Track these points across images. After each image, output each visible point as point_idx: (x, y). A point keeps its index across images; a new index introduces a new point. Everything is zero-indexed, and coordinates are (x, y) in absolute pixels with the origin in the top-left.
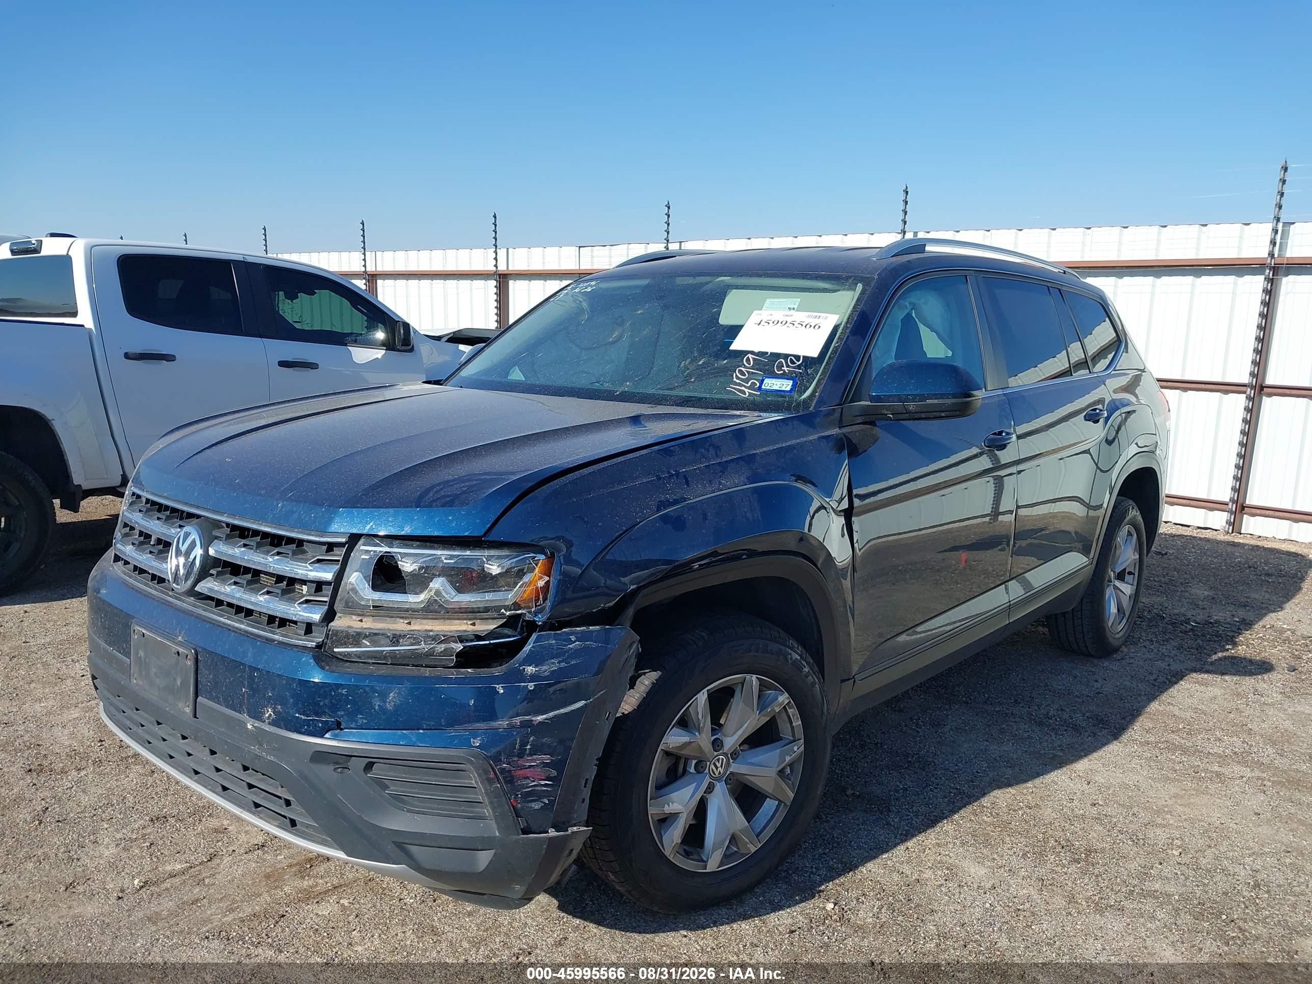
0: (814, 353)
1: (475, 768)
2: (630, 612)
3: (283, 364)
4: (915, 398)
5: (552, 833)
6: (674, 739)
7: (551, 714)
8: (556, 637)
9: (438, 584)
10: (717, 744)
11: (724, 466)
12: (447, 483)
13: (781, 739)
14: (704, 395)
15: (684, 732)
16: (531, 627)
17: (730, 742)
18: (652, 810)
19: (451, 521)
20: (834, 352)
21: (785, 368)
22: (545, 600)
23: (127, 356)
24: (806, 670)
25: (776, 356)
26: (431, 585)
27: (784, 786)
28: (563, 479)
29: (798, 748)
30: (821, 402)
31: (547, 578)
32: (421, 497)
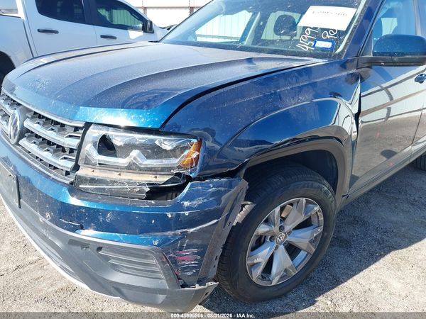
0: (344, 29)
1: (155, 256)
2: (244, 171)
3: (102, 37)
4: (399, 54)
5: (198, 287)
6: (262, 229)
7: (198, 228)
8: (202, 185)
9: (135, 153)
10: (281, 228)
11: (301, 88)
12: (141, 94)
13: (312, 225)
14: (283, 49)
15: (266, 226)
16: (189, 179)
17: (288, 228)
18: (248, 262)
19: (141, 118)
20: (355, 28)
21: (328, 36)
22: (196, 165)
23: (39, 31)
24: (330, 195)
25: (323, 30)
26: (131, 154)
27: (312, 247)
28: (209, 96)
29: (320, 230)
30: (347, 54)
31: (198, 153)
32: (125, 102)
